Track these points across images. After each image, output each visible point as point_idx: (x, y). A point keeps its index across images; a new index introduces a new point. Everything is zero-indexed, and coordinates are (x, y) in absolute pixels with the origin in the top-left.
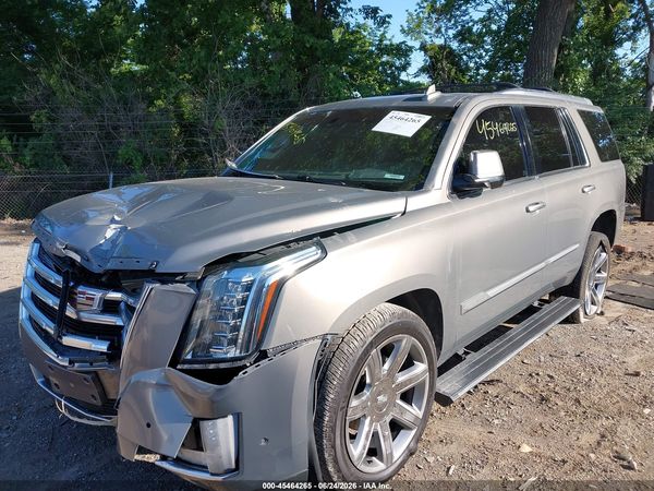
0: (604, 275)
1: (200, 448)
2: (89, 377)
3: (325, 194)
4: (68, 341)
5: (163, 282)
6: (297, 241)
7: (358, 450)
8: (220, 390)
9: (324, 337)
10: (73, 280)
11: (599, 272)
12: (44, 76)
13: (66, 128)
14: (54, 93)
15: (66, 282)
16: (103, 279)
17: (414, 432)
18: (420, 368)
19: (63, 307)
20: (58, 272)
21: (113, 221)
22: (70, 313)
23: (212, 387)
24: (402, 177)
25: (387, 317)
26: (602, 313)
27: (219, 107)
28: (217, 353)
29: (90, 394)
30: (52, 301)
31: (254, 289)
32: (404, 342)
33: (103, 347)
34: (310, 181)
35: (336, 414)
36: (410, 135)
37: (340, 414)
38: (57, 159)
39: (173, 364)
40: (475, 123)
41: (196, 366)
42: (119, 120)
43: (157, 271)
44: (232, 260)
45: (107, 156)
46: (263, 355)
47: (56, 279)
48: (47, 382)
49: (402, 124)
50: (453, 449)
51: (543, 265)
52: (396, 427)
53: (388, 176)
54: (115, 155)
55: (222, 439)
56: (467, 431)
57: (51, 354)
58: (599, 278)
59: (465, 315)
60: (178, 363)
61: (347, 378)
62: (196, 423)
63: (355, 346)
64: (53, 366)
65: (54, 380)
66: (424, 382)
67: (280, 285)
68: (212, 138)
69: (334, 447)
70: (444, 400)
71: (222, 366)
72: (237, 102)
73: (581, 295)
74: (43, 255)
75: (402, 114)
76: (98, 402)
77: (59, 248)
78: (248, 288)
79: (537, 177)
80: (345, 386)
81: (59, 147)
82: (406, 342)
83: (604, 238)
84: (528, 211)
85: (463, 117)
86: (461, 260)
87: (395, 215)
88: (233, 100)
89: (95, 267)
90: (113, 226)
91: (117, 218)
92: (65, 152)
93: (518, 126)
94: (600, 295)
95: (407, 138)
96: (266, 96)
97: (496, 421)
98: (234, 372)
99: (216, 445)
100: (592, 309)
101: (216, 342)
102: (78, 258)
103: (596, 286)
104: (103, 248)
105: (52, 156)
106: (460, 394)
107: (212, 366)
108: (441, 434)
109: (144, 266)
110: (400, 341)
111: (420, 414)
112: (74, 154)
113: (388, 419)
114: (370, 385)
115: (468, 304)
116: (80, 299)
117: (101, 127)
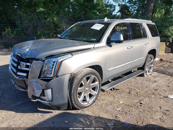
0: (152, 65)
1: (44, 96)
2: (23, 81)
3: (76, 43)
4: (18, 73)
5: (37, 61)
6: (67, 53)
7: (80, 99)
8: (48, 83)
9: (71, 74)
10: (20, 60)
11: (151, 64)
12: (19, 12)
13: (25, 26)
14: (22, 17)
15: (18, 61)
16: (26, 60)
17: (95, 97)
18: (97, 83)
19: (17, 66)
20: (17, 59)
21: (28, 48)
22: (19, 67)
23: (46, 82)
24: (95, 40)
25: (88, 71)
26: (151, 75)
27: (63, 21)
28: (48, 76)
29: (23, 85)
30: (15, 65)
31: (56, 62)
32: (92, 76)
33: (25, 75)
34: (75, 40)
35: (74, 90)
36: (99, 30)
37: (75, 91)
38: (22, 34)
39: (39, 78)
40: (115, 27)
41: (43, 78)
42: (38, 24)
43: (36, 58)
44: (51, 56)
45: (35, 33)
46: (58, 76)
47: (16, 60)
48: (15, 83)
49: (98, 27)
50: (105, 102)
51: (132, 61)
52: (91, 96)
53: (92, 39)
54: (37, 33)
55: (49, 94)
56: (109, 98)
57: (15, 76)
58: (151, 66)
59: (109, 72)
60: (40, 78)
61: (77, 83)
62: (43, 90)
63: (79, 76)
64: (16, 79)
65: (16, 82)
66: (98, 86)
67: (62, 62)
68: (61, 29)
69: (74, 98)
70: (103, 91)
71: (49, 78)
72: (67, 20)
73: (145, 70)
74: (14, 55)
75: (98, 24)
76: (25, 87)
77: (17, 53)
78: (54, 62)
79: (131, 40)
80: (77, 85)
81: (23, 30)
82: (93, 77)
83: (152, 56)
84: (128, 48)
85: (112, 25)
86: (108, 59)
87: (91, 48)
88: (66, 19)
89: (24, 58)
90: (28, 49)
91: (29, 47)
92: (24, 32)
93: (127, 28)
94: (151, 70)
95: (98, 30)
96: (75, 18)
97: (116, 97)
98: (51, 79)
99: (48, 95)
100: (148, 74)
101: (47, 74)
102: (20, 55)
103: (150, 68)
104: (26, 53)
105: (21, 33)
106: (107, 90)
107: (47, 78)
108: (103, 99)
109: (33, 57)
110: (91, 76)
111: (97, 93)
112: (27, 32)
113: (89, 94)
114: (84, 85)
115: (110, 69)
116: (21, 65)
117: (33, 26)
